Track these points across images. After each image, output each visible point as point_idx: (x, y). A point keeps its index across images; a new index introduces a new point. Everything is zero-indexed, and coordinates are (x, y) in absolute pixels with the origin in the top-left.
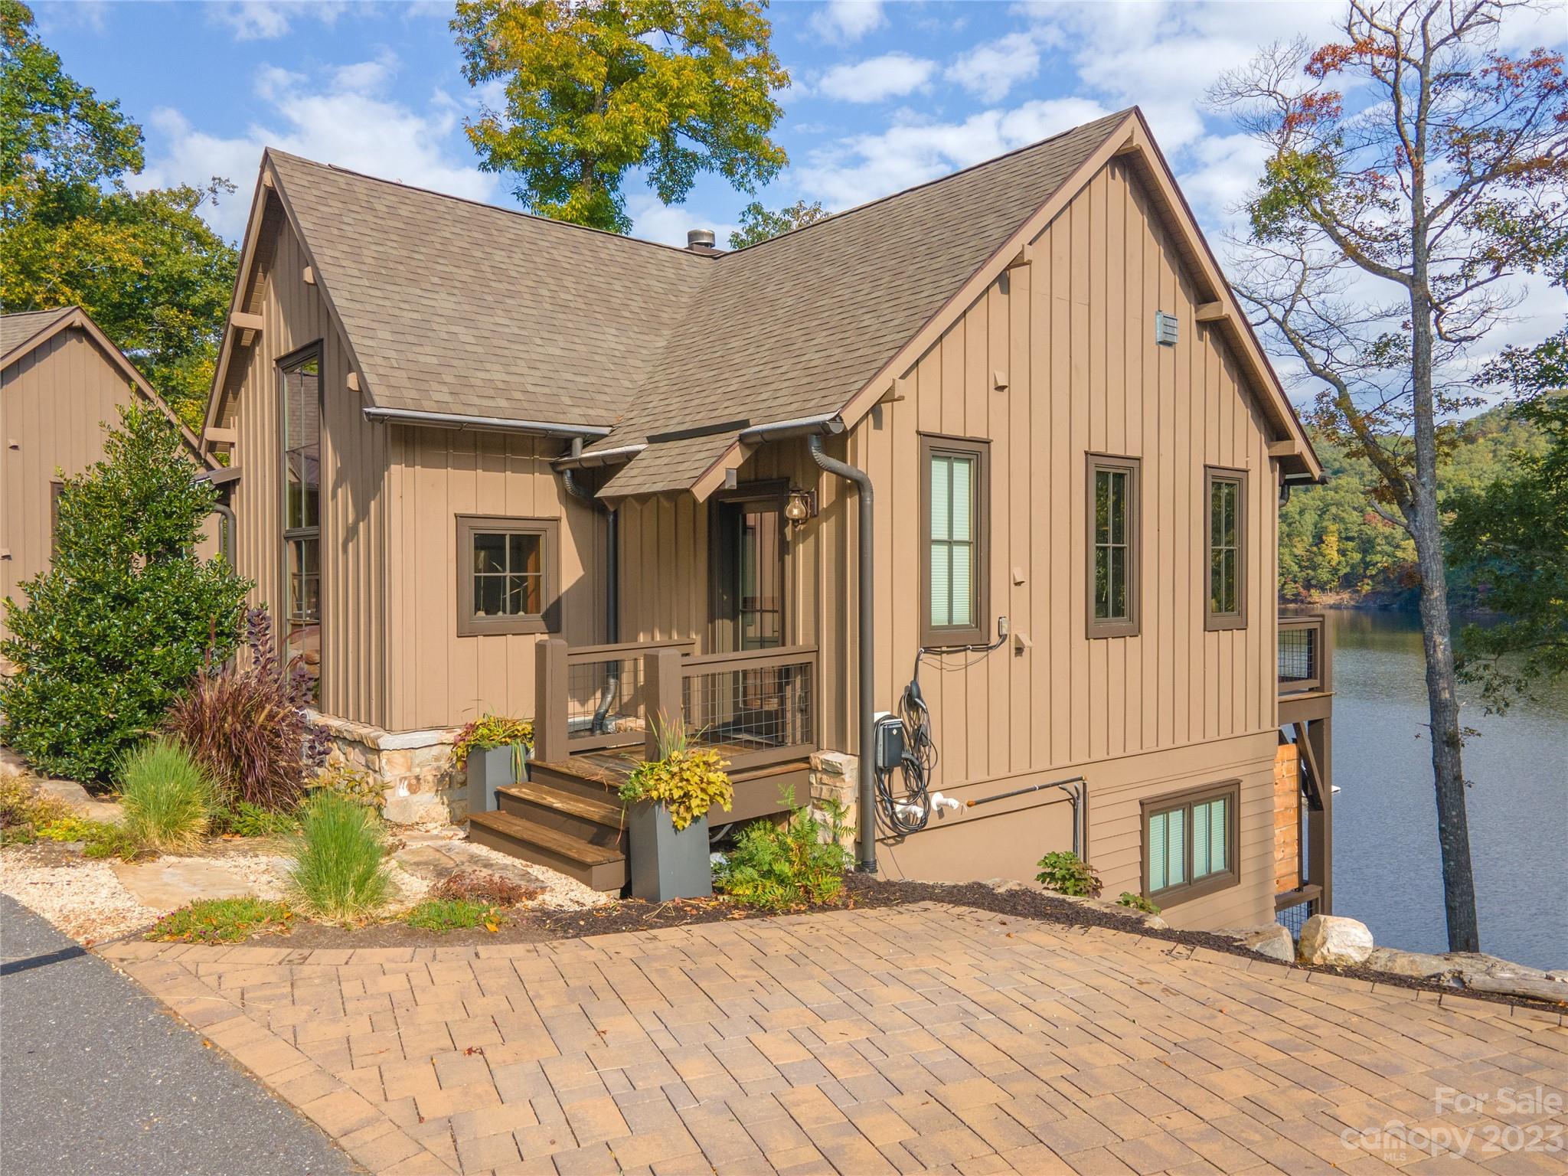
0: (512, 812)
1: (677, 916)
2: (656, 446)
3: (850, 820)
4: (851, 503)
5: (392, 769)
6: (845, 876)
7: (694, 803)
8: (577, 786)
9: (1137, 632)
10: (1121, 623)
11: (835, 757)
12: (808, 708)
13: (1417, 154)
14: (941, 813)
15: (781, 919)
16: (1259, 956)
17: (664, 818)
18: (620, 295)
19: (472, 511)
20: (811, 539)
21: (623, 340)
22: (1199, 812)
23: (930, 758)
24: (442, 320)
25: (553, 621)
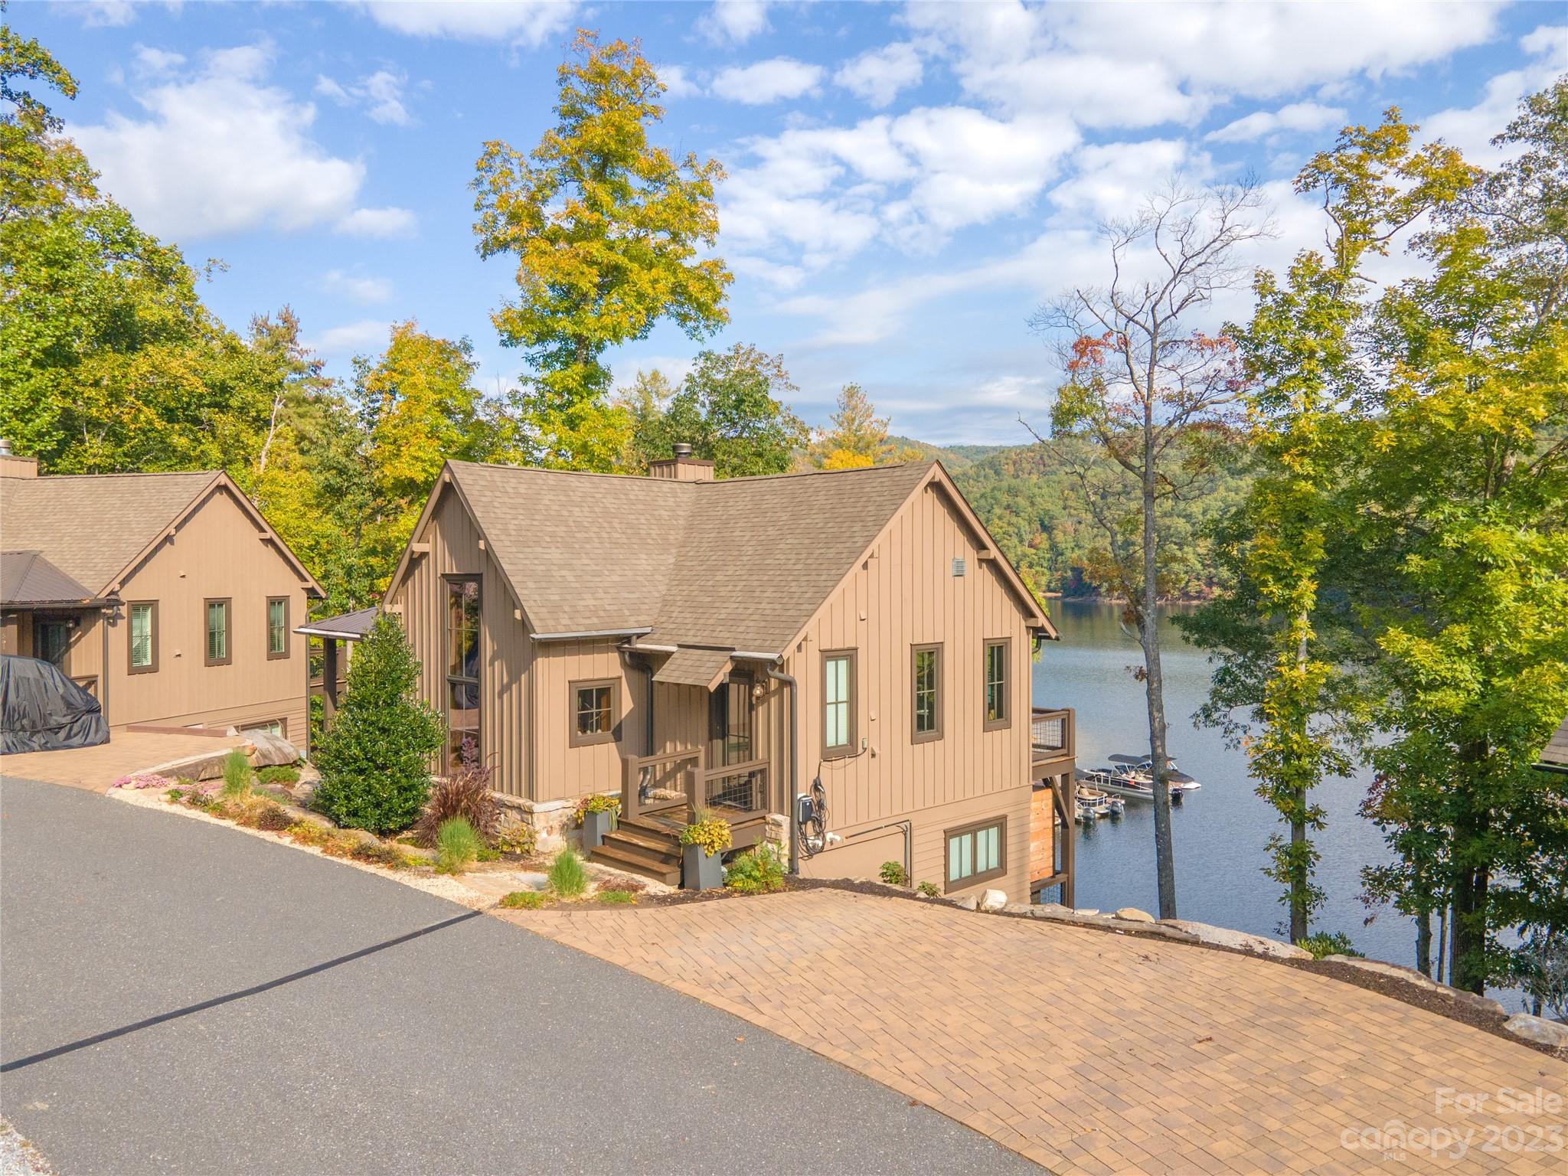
0: (612, 846)
1: (709, 897)
2: (683, 650)
3: (786, 851)
4: (786, 691)
5: (539, 823)
6: (783, 875)
7: (716, 845)
8: (650, 834)
9: (941, 737)
10: (932, 733)
11: (778, 817)
12: (764, 791)
13: (1149, 396)
14: (832, 843)
15: (756, 897)
16: (961, 908)
17: (702, 851)
18: (645, 527)
19: (577, 678)
20: (766, 705)
21: (651, 562)
22: (981, 835)
23: (826, 816)
24: (555, 568)
25: (618, 736)
